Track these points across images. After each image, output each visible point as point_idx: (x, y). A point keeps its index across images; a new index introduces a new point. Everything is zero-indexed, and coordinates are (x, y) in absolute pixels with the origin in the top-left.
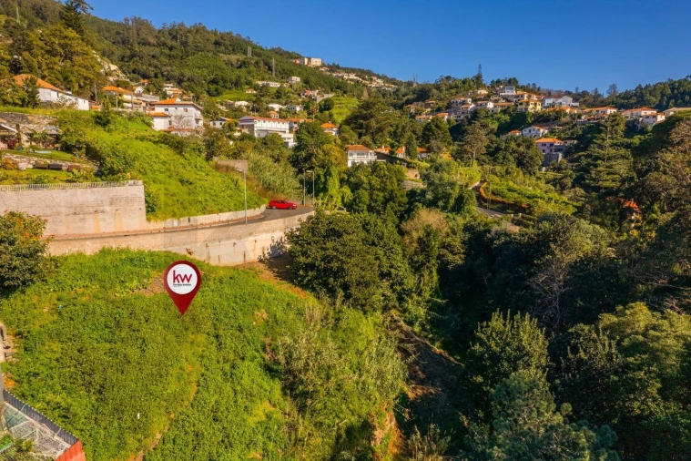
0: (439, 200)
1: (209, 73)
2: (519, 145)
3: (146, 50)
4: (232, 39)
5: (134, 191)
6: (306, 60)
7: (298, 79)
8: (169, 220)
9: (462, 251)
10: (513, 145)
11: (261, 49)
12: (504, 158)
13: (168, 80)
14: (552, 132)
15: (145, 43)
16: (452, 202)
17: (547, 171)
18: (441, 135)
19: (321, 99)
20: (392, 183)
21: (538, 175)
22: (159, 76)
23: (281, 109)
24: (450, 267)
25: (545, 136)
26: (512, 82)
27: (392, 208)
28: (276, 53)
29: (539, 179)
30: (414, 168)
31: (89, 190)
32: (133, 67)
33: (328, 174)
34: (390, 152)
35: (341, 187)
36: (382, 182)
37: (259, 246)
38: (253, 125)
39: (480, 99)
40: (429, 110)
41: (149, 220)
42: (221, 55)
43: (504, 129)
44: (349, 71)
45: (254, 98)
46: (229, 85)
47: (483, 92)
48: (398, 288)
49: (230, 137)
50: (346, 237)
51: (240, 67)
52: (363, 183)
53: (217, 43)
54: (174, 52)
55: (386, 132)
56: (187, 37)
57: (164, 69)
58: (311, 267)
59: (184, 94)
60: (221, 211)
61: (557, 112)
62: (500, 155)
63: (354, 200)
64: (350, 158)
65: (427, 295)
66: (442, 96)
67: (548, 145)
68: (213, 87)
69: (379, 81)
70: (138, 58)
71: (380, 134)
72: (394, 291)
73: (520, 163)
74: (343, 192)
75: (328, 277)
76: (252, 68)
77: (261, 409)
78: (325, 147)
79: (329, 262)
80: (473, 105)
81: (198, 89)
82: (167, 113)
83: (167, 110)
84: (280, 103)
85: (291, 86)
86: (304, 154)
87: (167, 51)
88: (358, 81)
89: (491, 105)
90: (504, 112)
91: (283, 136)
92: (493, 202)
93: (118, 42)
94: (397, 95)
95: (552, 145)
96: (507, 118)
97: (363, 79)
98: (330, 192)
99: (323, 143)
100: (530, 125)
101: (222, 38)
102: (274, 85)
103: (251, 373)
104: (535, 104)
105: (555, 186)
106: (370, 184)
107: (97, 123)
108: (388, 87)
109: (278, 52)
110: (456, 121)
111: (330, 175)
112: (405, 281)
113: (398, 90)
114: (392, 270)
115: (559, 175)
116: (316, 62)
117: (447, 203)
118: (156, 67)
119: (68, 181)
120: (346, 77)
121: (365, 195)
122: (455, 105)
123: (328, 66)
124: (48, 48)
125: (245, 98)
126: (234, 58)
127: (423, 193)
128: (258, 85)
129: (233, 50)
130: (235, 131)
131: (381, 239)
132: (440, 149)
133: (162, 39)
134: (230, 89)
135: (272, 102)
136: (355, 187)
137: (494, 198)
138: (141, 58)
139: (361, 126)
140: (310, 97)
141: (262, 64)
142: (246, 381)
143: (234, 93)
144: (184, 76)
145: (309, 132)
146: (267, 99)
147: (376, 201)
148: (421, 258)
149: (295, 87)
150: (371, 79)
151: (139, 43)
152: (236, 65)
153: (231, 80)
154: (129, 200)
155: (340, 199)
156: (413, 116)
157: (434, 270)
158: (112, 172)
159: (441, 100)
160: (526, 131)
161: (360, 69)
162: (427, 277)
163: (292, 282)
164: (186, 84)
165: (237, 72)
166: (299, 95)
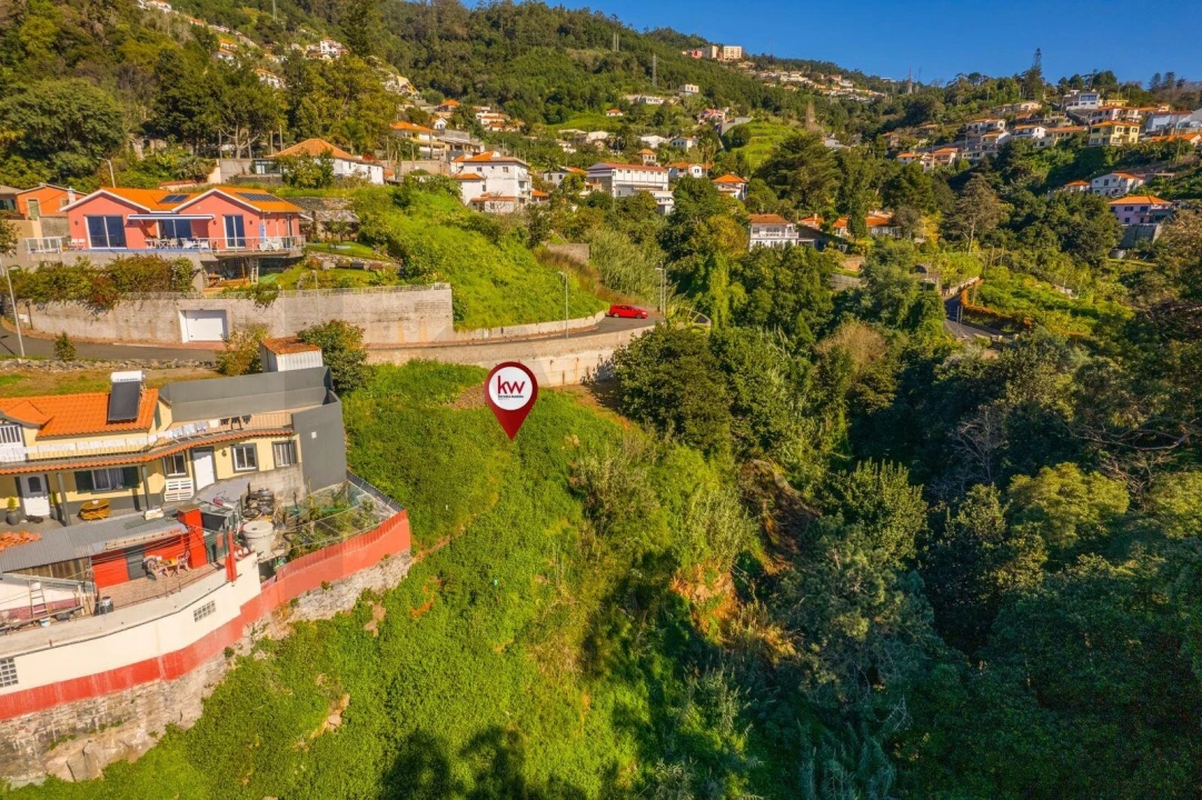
0: (882, 308)
1: (550, 83)
2: (1072, 212)
3: (452, 48)
4: (586, 23)
5: (439, 295)
6: (715, 49)
7: (696, 89)
8: (478, 331)
9: (891, 388)
10: (1062, 211)
11: (636, 37)
12: (1038, 235)
13: (484, 96)
14: (1151, 184)
15: (448, 37)
16: (904, 312)
17: (1127, 257)
18: (917, 197)
19: (730, 126)
20: (812, 280)
21: (1107, 266)
22: (470, 90)
23: (661, 145)
24: (869, 411)
25: (1137, 192)
26: (1102, 82)
27: (806, 319)
28: (664, 39)
29: (1107, 271)
30: (858, 253)
31: (394, 295)
32: (430, 77)
33: (711, 263)
34: (822, 226)
35: (731, 283)
36: (797, 277)
37: (582, 365)
38: (610, 178)
39: (1022, 122)
40: (925, 141)
41: (456, 329)
42: (569, 50)
43: (1060, 176)
44: (797, 65)
45: (619, 126)
46: (578, 103)
47: (1033, 106)
48: (762, 429)
49: (573, 199)
50: (683, 359)
51: (598, 71)
52: (765, 279)
53: (563, 30)
54: (493, 50)
55: (825, 190)
56: (514, 22)
57: (478, 78)
58: (638, 392)
59: (507, 123)
60: (541, 320)
61: (1168, 145)
62: (1030, 231)
63: (749, 304)
64: (754, 236)
65: (827, 449)
66: (953, 116)
67: (1137, 209)
68: (554, 107)
69: (846, 83)
70: (438, 62)
71: (816, 192)
72: (756, 432)
73: (1069, 244)
74: (732, 292)
75: (659, 405)
76: (619, 72)
77: (558, 526)
78: (712, 220)
79: (659, 388)
80: (1005, 134)
81: (532, 113)
82: (480, 174)
83: (480, 170)
84: (659, 134)
85: (682, 102)
86: (681, 229)
87: (482, 48)
88: (805, 86)
89: (1040, 132)
90: (1064, 145)
91: (658, 194)
92: (975, 313)
93: (410, 36)
94: (875, 111)
95: (1144, 208)
96: (1070, 156)
97: (817, 81)
98: (712, 292)
99: (710, 213)
100: (1109, 170)
101: (571, 21)
102: (654, 101)
103: (553, 491)
104: (1127, 130)
105: (1130, 286)
106: (776, 280)
107: (395, 203)
108: (860, 95)
109: (666, 37)
110: (971, 162)
111: (714, 265)
112: (772, 421)
113: (878, 100)
114: (754, 405)
115: (1149, 266)
116: (733, 52)
117: (895, 313)
118: (465, 75)
119: (373, 283)
120: (784, 79)
121: (765, 299)
122: (972, 133)
123: (754, 59)
124: (331, 87)
125: (605, 125)
126: (589, 54)
127: (859, 295)
128: (626, 102)
129: (589, 40)
130: (581, 189)
131: (741, 363)
132: (910, 220)
133: (476, 27)
134: (581, 110)
135: (647, 132)
136: (751, 285)
137: (981, 307)
138: (443, 62)
139: (784, 180)
140: (712, 122)
141: (635, 65)
142: (547, 498)
143: (588, 117)
144: (508, 90)
145: (692, 193)
146: (641, 126)
147: (782, 307)
148: (821, 395)
149: (688, 104)
150: (831, 81)
151: (440, 37)
152: (591, 68)
153: (582, 95)
154: (434, 306)
155: (726, 302)
156: (892, 155)
157: (841, 414)
158: (417, 272)
159: (950, 121)
160: (1098, 183)
161: (811, 63)
162: (829, 423)
163: (616, 410)
164: (511, 103)
165: (593, 80)
166: (695, 117)
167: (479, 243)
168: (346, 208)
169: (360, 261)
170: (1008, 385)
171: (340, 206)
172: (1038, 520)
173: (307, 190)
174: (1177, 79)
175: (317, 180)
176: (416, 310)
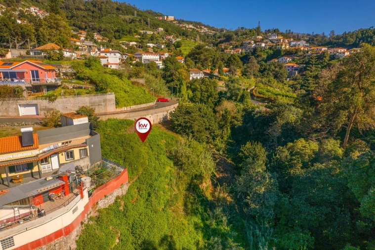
0: (233, 96)
1: (115, 26)
2: (275, 67)
3: (80, 13)
4: (126, 7)
5: (111, 96)
6: (166, 17)
7: (162, 29)
8: (123, 108)
9: (241, 120)
10: (273, 67)
11: (142, 12)
12: (268, 74)
13: (93, 30)
14: (293, 60)
15: (78, 9)
16: (239, 97)
17: (289, 80)
18: (236, 63)
19: (175, 41)
20: (211, 88)
21: (285, 82)
22: (88, 27)
23: (154, 47)
24: (236, 127)
25: (290, 62)
26: (276, 31)
27: (211, 100)
28: (149, 13)
29: (285, 84)
30: (222, 80)
32: (73, 22)
33: (181, 84)
34: (211, 72)
35: (187, 90)
36: (206, 88)
37: (159, 117)
38: (141, 57)
39: (258, 42)
40: (232, 46)
42: (120, 15)
43: (270, 58)
44: (191, 23)
45: (140, 41)
46: (125, 33)
47: (260, 37)
48: (213, 134)
49: (131, 64)
50: (192, 114)
51: (131, 23)
52: (197, 88)
53: (118, 9)
54: (95, 14)
55: (208, 61)
56: (102, 6)
57: (90, 24)
58: (180, 125)
59: (103, 39)
60: (141, 103)
61: (296, 50)
62: (266, 73)
63: (194, 96)
64: (191, 75)
65: (225, 139)
66: (239, 39)
67: (291, 67)
68: (117, 34)
69: (206, 29)
70: (76, 18)
71: (206, 62)
72: (211, 135)
73: (276, 77)
74: (188, 93)
75: (186, 129)
76: (137, 23)
77: (168, 169)
78: (179, 70)
79: (186, 123)
80: (254, 45)
81: (110, 36)
82: (106, 56)
83: (106, 54)
84: (153, 43)
85: (158, 33)
86: (169, 73)
87: (91, 14)
88: (194, 29)
89: (263, 45)
90: (270, 49)
91: (157, 62)
92: (258, 97)
93: (63, 8)
94: (215, 37)
95: (292, 67)
96: (271, 52)
97: (197, 28)
98: (182, 93)
99: (178, 69)
100: (282, 56)
101: (120, 6)
102: (150, 33)
103: (164, 158)
104: (286, 45)
105: (292, 88)
106: (201, 89)
108: (210, 32)
109: (150, 12)
110: (246, 53)
111: (182, 85)
112: (215, 131)
113: (215, 34)
114: (210, 127)
115: (295, 83)
116: (171, 18)
117: (237, 98)
118: (86, 22)
120: (187, 27)
121: (198, 94)
122: (245, 45)
123: (178, 20)
124: (49, 25)
125: (135, 40)
126: (127, 17)
127: (226, 93)
128: (141, 33)
129: (127, 13)
130: (133, 61)
131: (206, 115)
132: (235, 70)
133: (88, 6)
134: (126, 35)
135: (149, 42)
136: (194, 90)
137: (259, 95)
138: (77, 18)
139: (196, 58)
140: (169, 40)
141: (142, 21)
142: (162, 161)
143: (129, 37)
144: (101, 28)
145: (171, 62)
146: (147, 41)
147: (204, 97)
148: (223, 123)
149: (161, 34)
150: (201, 28)
151: (76, 9)
152: (128, 21)
153: (126, 30)
155: (187, 96)
156: (223, 50)
157: (229, 128)
159: (238, 41)
160: (280, 59)
161: (195, 22)
162: (225, 131)
163: (172, 131)
164: (102, 32)
165: (129, 25)
166: (163, 38)
167: (116, 79)
168: (70, 68)
169: (81, 86)
170: (277, 117)
171: (68, 67)
172: (298, 155)
173: (55, 61)
174: (291, 32)
175: (58, 58)
176: (104, 102)
